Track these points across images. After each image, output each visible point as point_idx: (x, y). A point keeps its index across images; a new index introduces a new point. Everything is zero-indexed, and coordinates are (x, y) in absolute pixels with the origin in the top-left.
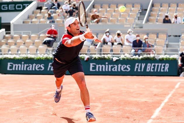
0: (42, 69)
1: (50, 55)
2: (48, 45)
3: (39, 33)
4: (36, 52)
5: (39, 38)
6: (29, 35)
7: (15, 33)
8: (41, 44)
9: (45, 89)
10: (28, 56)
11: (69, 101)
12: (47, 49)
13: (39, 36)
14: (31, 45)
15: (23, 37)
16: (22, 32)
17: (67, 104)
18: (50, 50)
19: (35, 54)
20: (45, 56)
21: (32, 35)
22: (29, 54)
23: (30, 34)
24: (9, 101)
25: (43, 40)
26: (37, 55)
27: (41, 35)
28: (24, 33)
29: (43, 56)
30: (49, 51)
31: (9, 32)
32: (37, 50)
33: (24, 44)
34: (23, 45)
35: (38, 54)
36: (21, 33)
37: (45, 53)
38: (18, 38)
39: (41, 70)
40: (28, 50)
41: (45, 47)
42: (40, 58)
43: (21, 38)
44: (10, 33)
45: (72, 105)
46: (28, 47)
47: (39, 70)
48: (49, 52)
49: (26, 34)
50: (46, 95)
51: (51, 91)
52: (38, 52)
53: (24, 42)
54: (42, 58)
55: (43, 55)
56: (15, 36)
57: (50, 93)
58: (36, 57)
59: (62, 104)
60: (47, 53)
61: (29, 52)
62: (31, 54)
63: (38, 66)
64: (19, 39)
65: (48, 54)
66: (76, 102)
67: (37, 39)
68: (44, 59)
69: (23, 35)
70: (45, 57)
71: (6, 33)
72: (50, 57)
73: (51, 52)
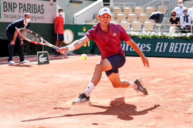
0: (148, 49)
1: (158, 33)
2: (156, 20)
3: (145, 5)
4: (141, 29)
5: (145, 11)
6: (132, 8)
7: (115, 5)
8: (148, 19)
9: (152, 74)
10: (131, 34)
11: (183, 90)
12: (155, 25)
13: (146, 8)
14: (135, 20)
15: (125, 9)
16: (124, 3)
17: (180, 94)
18: (159, 27)
19: (140, 31)
20: (153, 33)
21: (136, 8)
22: (133, 31)
23: (134, 6)
24: (108, 88)
25: (151, 14)
26: (142, 33)
27: (147, 8)
28: (126, 5)
29: (150, 34)
30: (157, 27)
31: (108, 3)
32: (142, 26)
33: (126, 18)
34: (125, 20)
35: (143, 30)
36: (122, 5)
37: (152, 30)
38: (119, 12)
39: (146, 50)
40: (131, 25)
41: (152, 22)
42: (146, 36)
43: (122, 11)
44: (109, 5)
45: (186, 95)
46: (131, 22)
47: (145, 50)
48: (157, 29)
49: (129, 6)
50: (153, 81)
51: (159, 77)
52: (144, 29)
53: (126, 16)
54: (149, 35)
55: (149, 32)
56: (115, 8)
57: (158, 79)
58: (140, 35)
59: (173, 93)
60: (155, 30)
61: (132, 29)
62: (134, 32)
63: (143, 46)
64: (121, 12)
65: (156, 32)
66: (192, 91)
67: (143, 12)
68: (150, 38)
69: (125, 7)
70: (152, 35)
71: (105, 5)
72: (158, 35)
73: (159, 29)
